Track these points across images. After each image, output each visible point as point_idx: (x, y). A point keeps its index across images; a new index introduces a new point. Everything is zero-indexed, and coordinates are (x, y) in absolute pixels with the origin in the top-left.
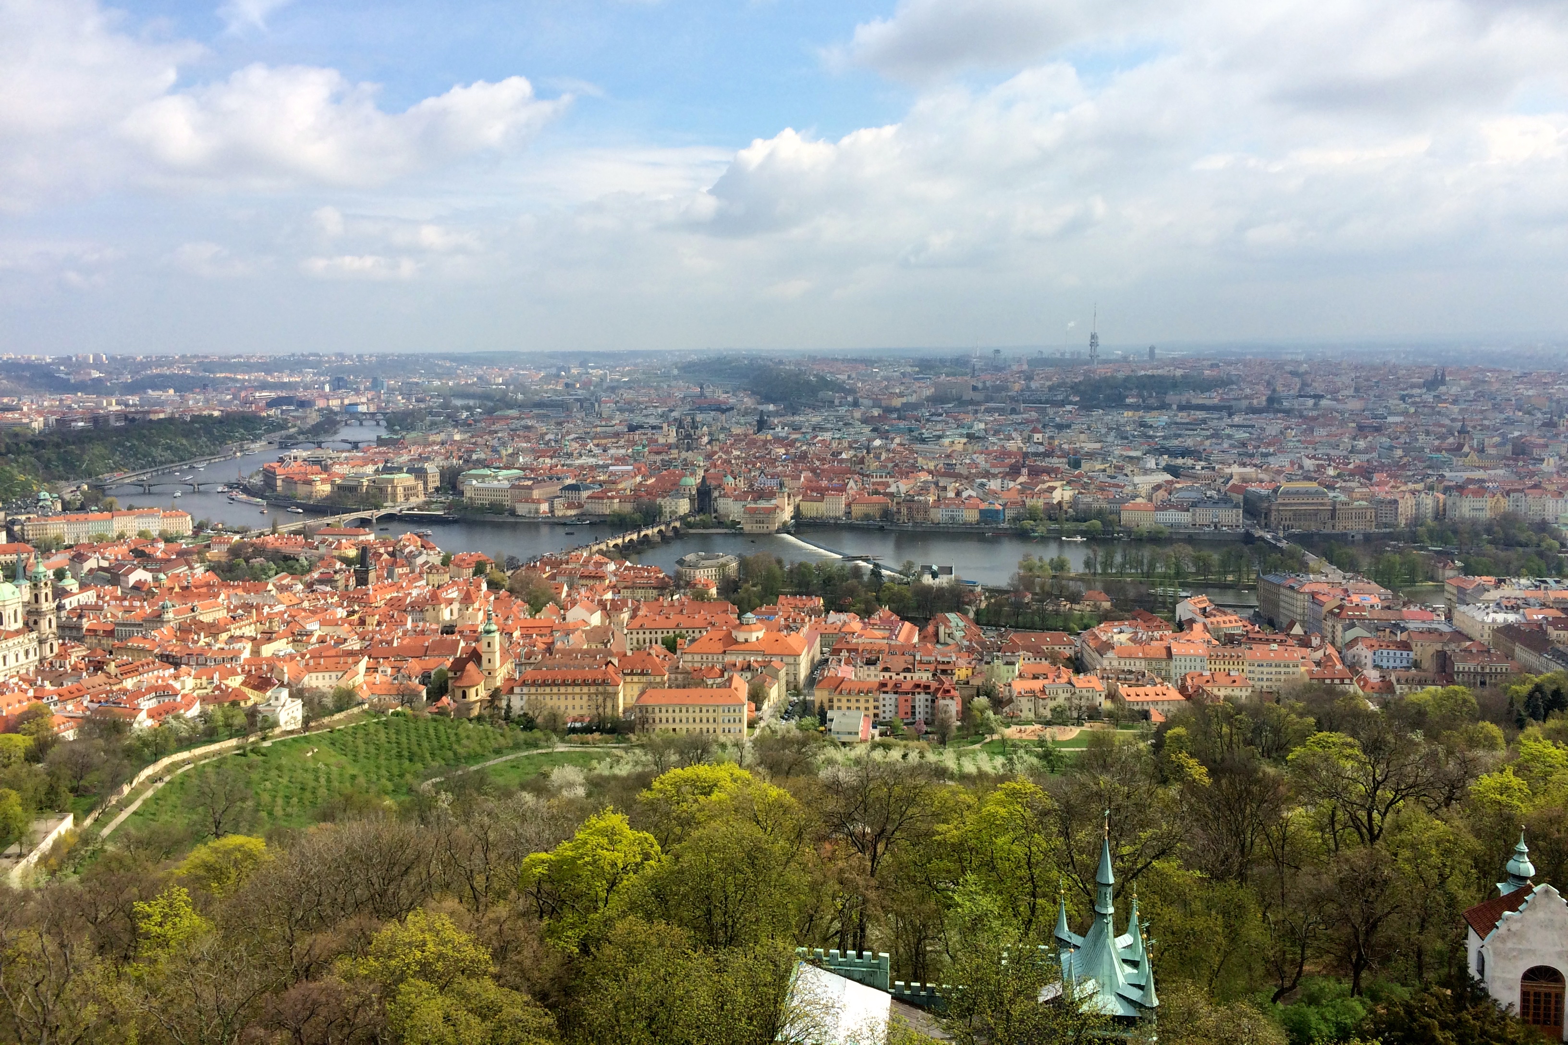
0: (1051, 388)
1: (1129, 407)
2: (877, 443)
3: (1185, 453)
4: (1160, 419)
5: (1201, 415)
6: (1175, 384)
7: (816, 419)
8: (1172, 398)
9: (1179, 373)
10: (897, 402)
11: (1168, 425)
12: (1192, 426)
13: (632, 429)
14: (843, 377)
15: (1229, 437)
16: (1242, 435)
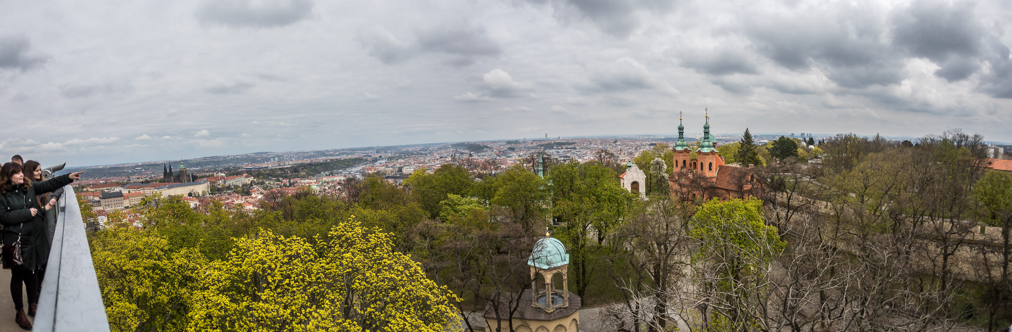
0: (537, 146)
1: (554, 149)
2: (498, 158)
3: (567, 157)
4: (561, 151)
5: (570, 150)
6: (564, 144)
7: (483, 154)
8: (564, 147)
9: (565, 142)
10: (502, 150)
11: (563, 152)
12: (568, 152)
13: (441, 158)
14: (490, 145)
15: (576, 154)
16: (578, 153)
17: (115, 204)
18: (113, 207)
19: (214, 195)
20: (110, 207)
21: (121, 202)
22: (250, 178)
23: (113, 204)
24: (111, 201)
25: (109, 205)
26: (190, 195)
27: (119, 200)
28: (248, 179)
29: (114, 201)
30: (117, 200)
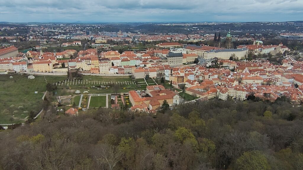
17: (176, 61)
18: (175, 63)
19: (250, 60)
20: (173, 63)
21: (181, 60)
22: (284, 49)
23: (175, 61)
24: (174, 59)
25: (172, 62)
26: (231, 59)
27: (180, 59)
28: (283, 49)
29: (176, 59)
30: (178, 59)
